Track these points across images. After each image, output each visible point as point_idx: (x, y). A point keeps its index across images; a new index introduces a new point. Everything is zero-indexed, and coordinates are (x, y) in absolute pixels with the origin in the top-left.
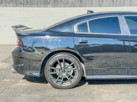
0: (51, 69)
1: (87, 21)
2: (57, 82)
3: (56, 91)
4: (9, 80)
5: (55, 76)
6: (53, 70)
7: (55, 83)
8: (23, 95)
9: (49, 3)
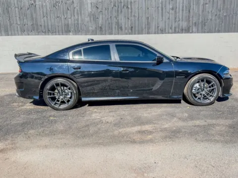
0: (48, 93)
1: (82, 49)
2: (55, 104)
3: (54, 113)
4: (16, 104)
5: (53, 99)
6: (51, 94)
7: (53, 105)
8: (22, 116)
9: (70, 31)
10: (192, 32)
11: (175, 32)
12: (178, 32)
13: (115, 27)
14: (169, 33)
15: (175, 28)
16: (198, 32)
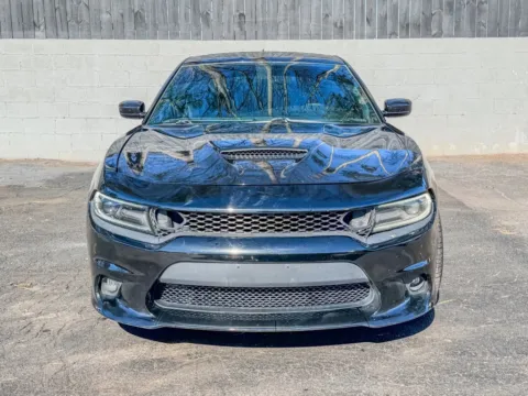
10: (439, 35)
11: (383, 34)
12: (393, 34)
13: (186, 15)
14: (362, 37)
15: (384, 19)
16: (458, 32)
